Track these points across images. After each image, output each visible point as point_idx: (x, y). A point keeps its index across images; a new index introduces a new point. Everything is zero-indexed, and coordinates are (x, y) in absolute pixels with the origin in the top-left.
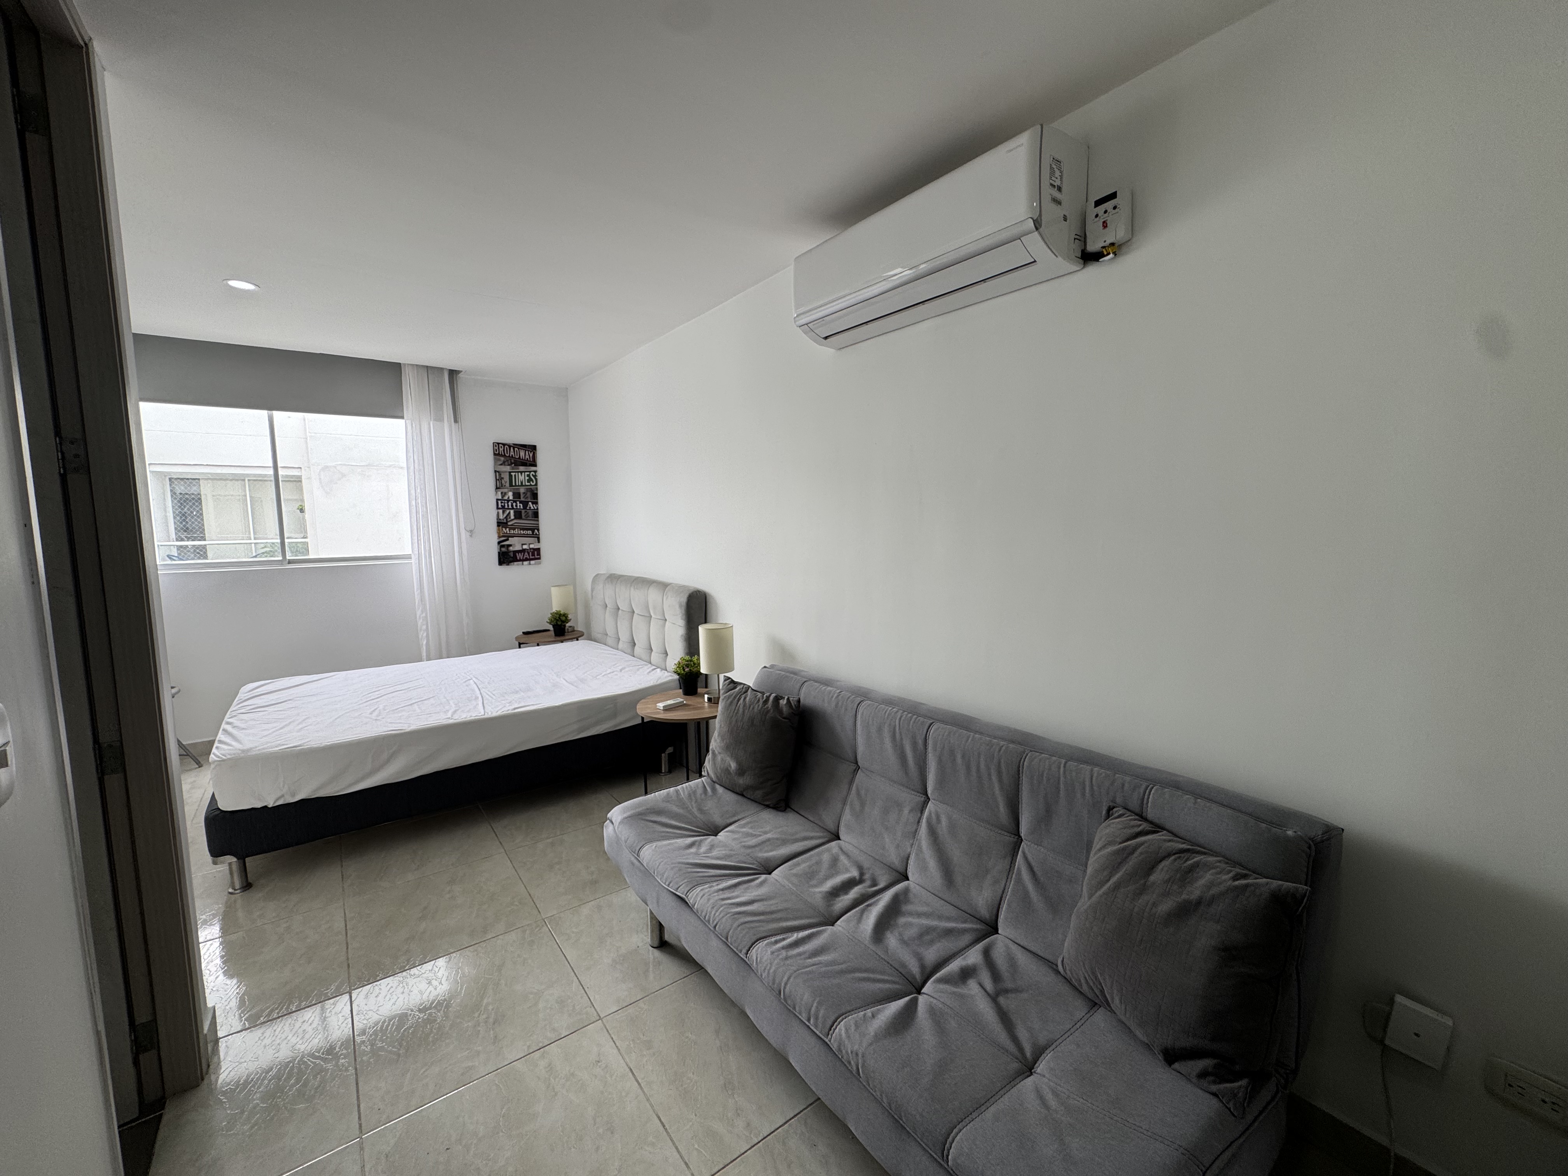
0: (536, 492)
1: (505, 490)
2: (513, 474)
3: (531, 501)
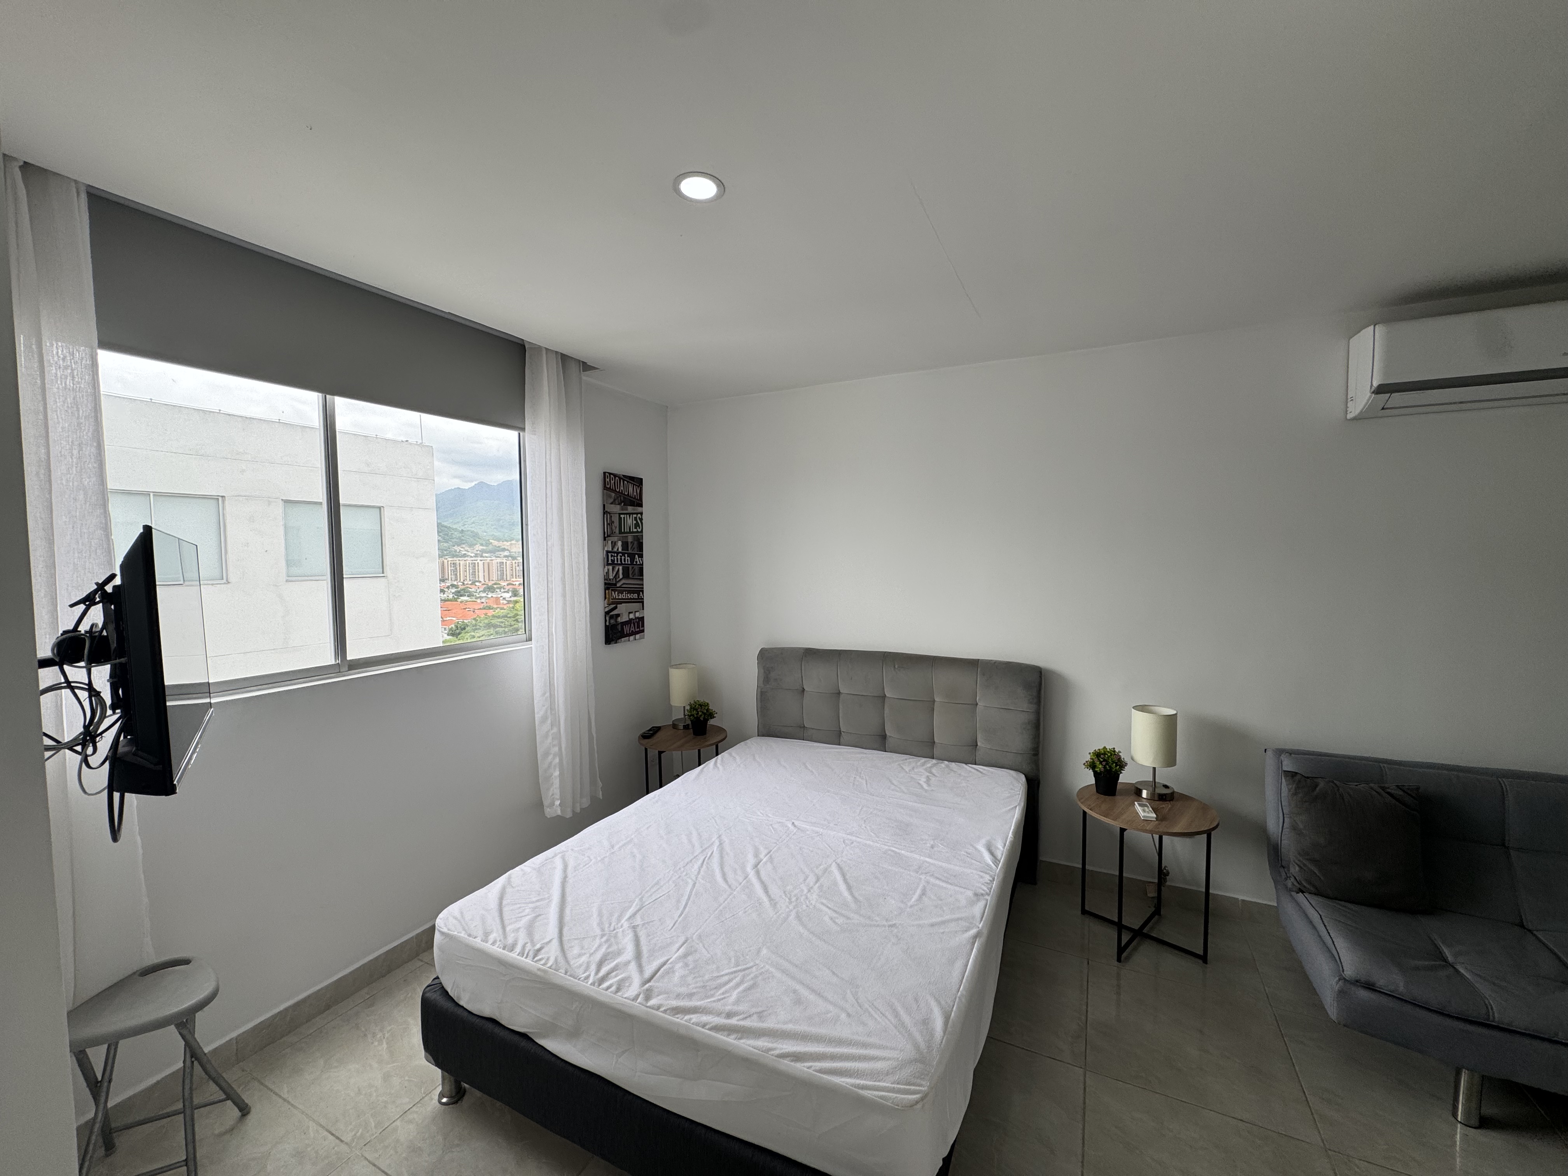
0: (641, 541)
1: (615, 539)
2: (622, 516)
3: (637, 554)
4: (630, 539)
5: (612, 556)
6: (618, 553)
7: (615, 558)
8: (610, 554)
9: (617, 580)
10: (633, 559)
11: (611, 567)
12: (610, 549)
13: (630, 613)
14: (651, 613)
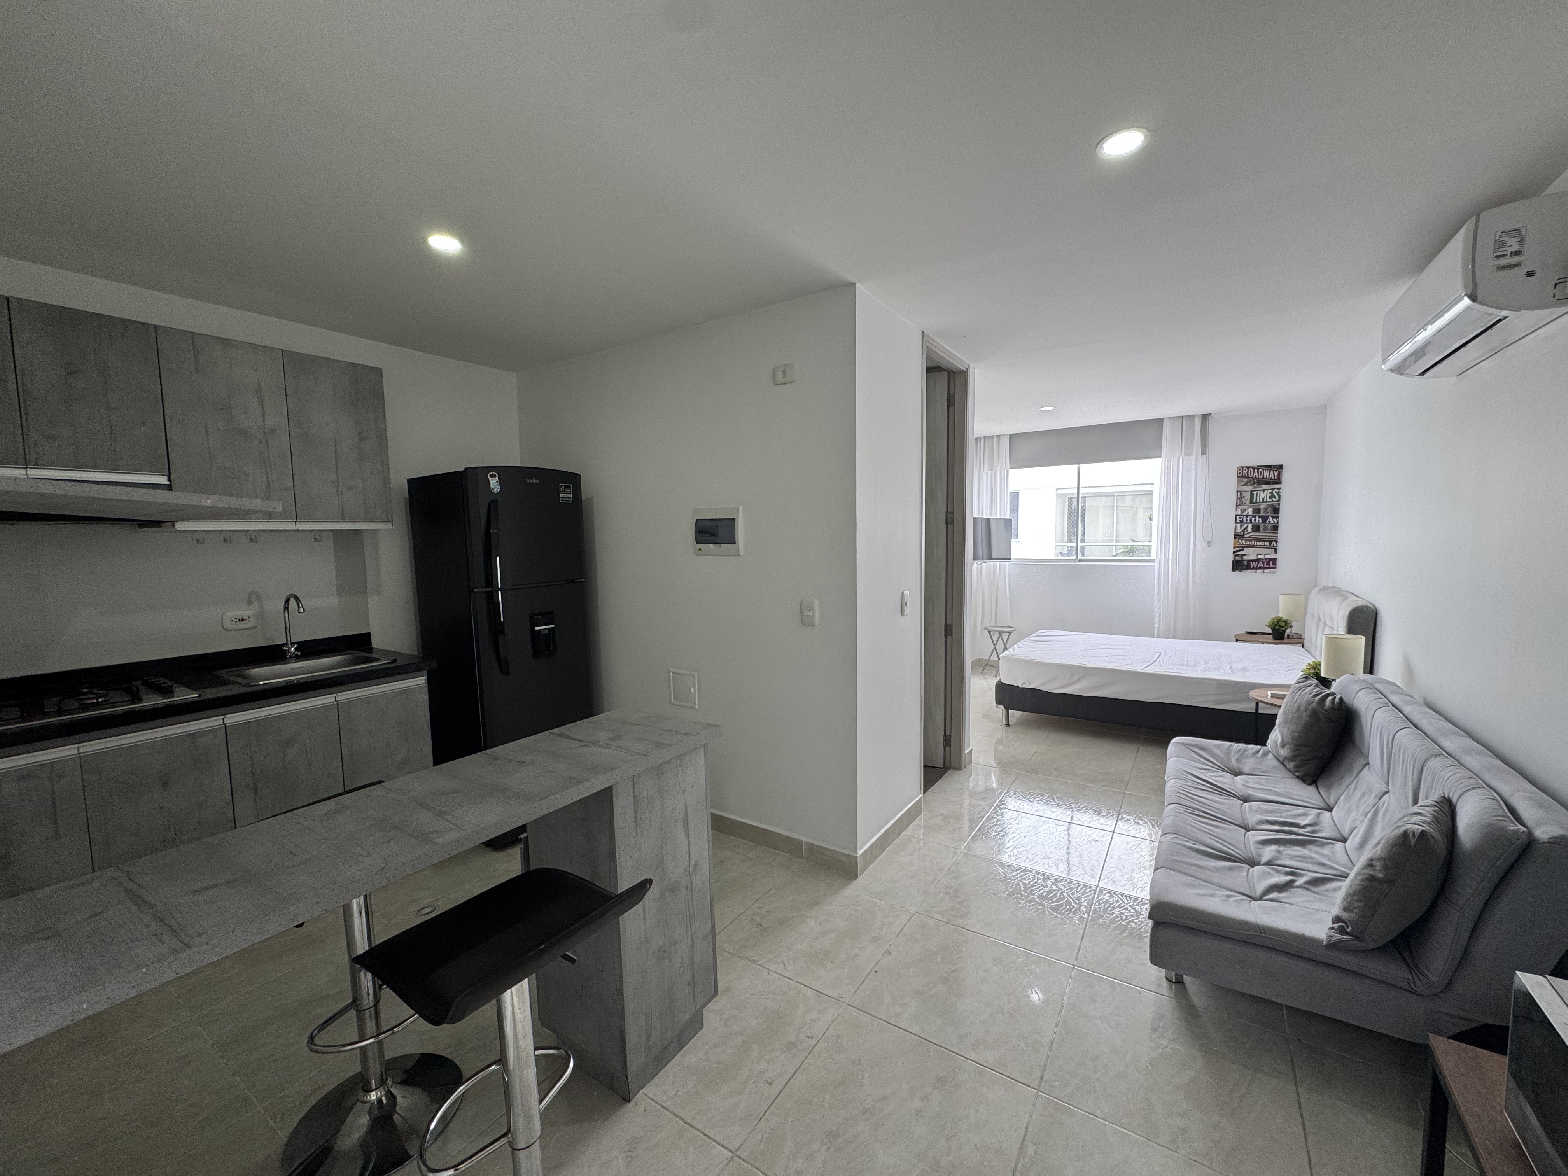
0: (1278, 507)
1: (1246, 507)
2: (1255, 493)
3: (1271, 516)
4: (1263, 506)
5: (1240, 518)
6: (1248, 516)
7: (1245, 519)
9: (1247, 533)
10: (1265, 519)
11: (1239, 525)
12: (1240, 514)
13: (1258, 555)
14: (1286, 556)
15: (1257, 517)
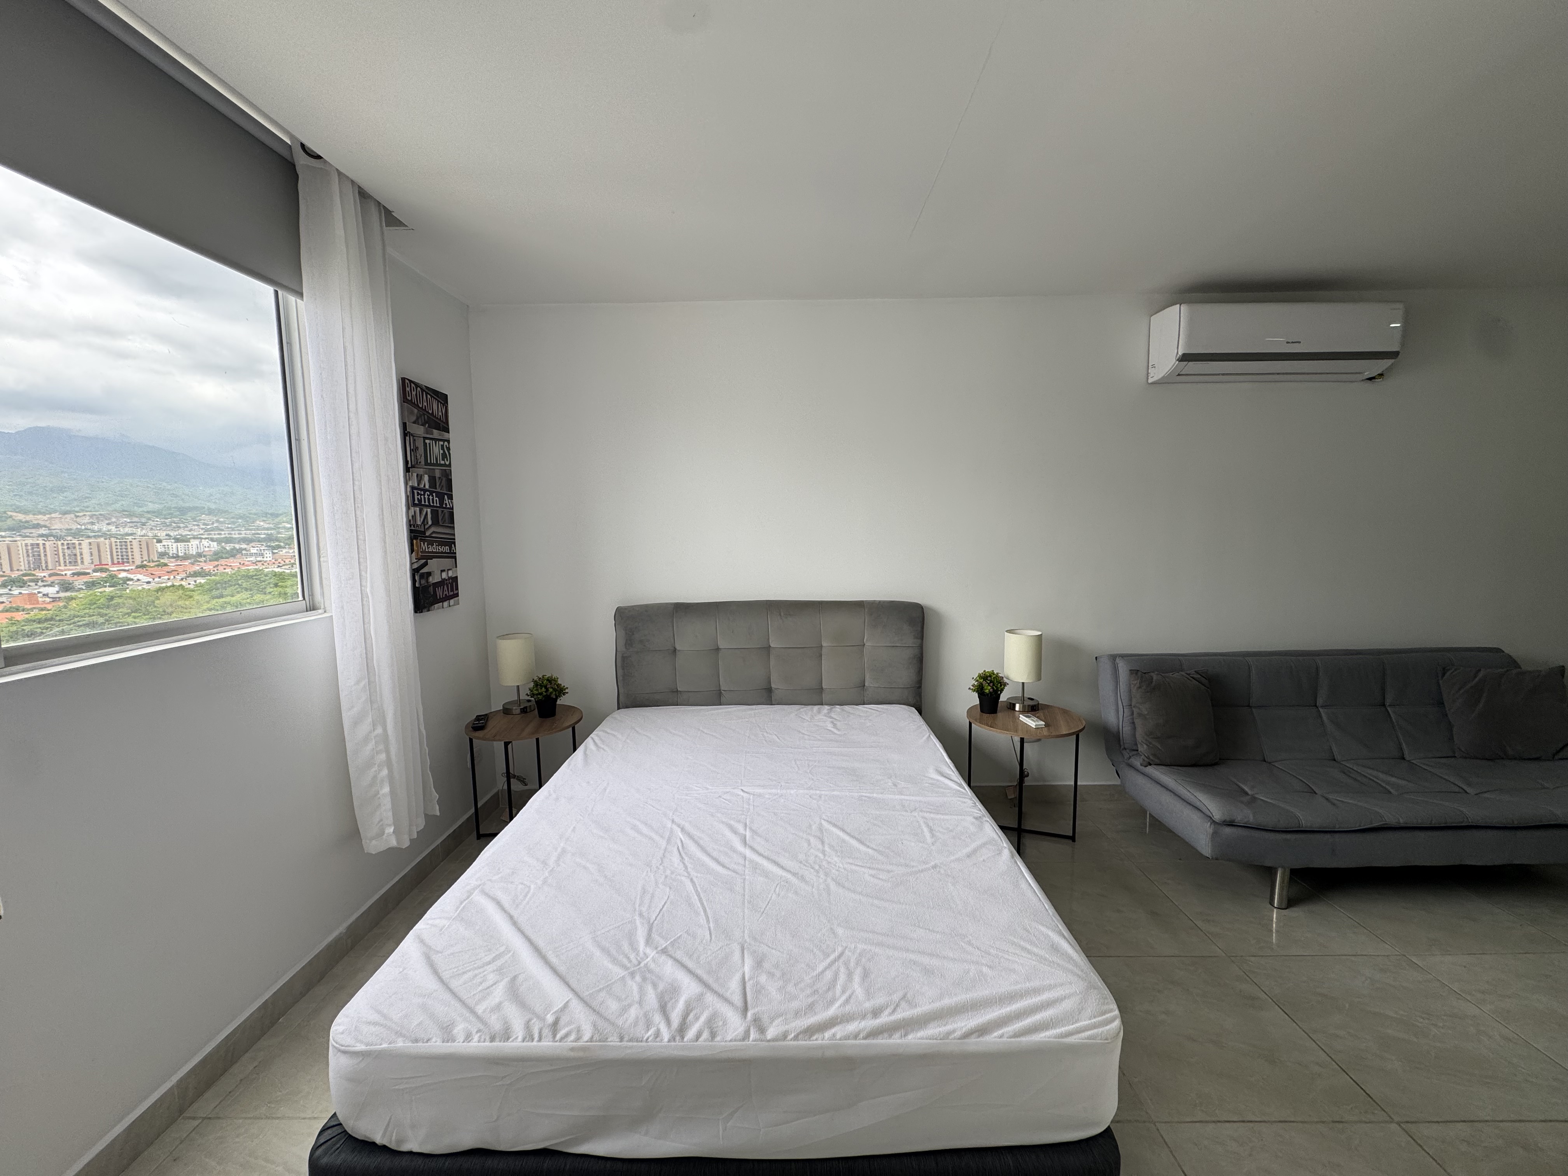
0: (450, 478)
1: (422, 471)
2: (427, 441)
3: (446, 494)
4: (438, 474)
5: (418, 494)
6: (425, 491)
7: (422, 497)
8: (415, 491)
9: (426, 527)
10: (442, 501)
11: (417, 509)
12: (416, 485)
13: (442, 571)
14: (463, 572)
15: (434, 494)
